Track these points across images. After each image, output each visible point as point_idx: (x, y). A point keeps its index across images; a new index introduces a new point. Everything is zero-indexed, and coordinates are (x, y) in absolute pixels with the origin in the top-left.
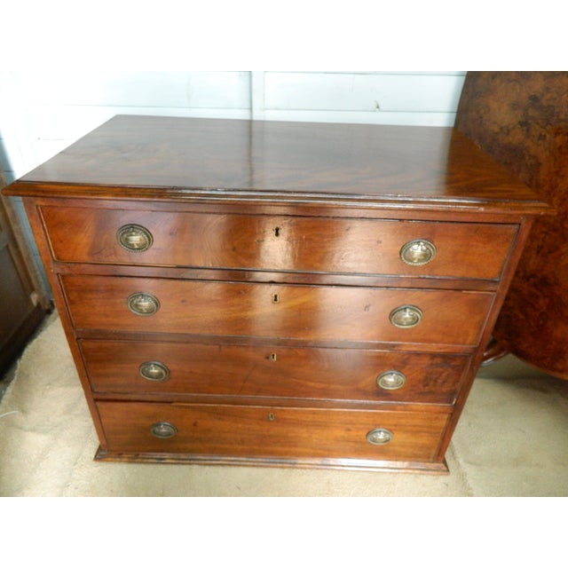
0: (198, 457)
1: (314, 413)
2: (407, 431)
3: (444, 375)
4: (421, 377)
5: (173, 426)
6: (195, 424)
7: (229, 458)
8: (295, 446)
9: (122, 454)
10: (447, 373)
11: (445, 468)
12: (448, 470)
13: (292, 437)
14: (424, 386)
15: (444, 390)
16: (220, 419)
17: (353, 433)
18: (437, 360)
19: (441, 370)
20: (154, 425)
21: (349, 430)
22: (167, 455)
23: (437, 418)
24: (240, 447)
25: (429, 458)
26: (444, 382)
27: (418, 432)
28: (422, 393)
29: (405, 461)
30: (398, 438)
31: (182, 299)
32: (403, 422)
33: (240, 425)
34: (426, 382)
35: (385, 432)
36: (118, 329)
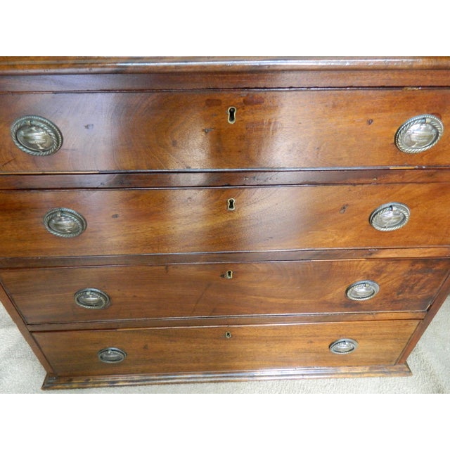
0: (152, 378)
1: (275, 328)
2: (373, 340)
3: (424, 280)
4: (396, 285)
5: (123, 351)
6: (145, 347)
7: (185, 376)
8: (253, 360)
9: (71, 380)
10: (426, 278)
11: (407, 370)
12: (410, 371)
13: (250, 352)
14: (399, 294)
15: (419, 297)
16: (171, 341)
17: (316, 345)
18: (419, 266)
19: (420, 276)
20: (102, 351)
21: (311, 342)
22: (120, 378)
23: (407, 325)
24: (195, 365)
25: (391, 361)
26: (421, 289)
27: (384, 339)
28: (394, 301)
29: (366, 365)
30: (363, 346)
31: (114, 213)
32: (370, 331)
33: (194, 345)
34: (401, 289)
35: (349, 342)
36: (40, 256)
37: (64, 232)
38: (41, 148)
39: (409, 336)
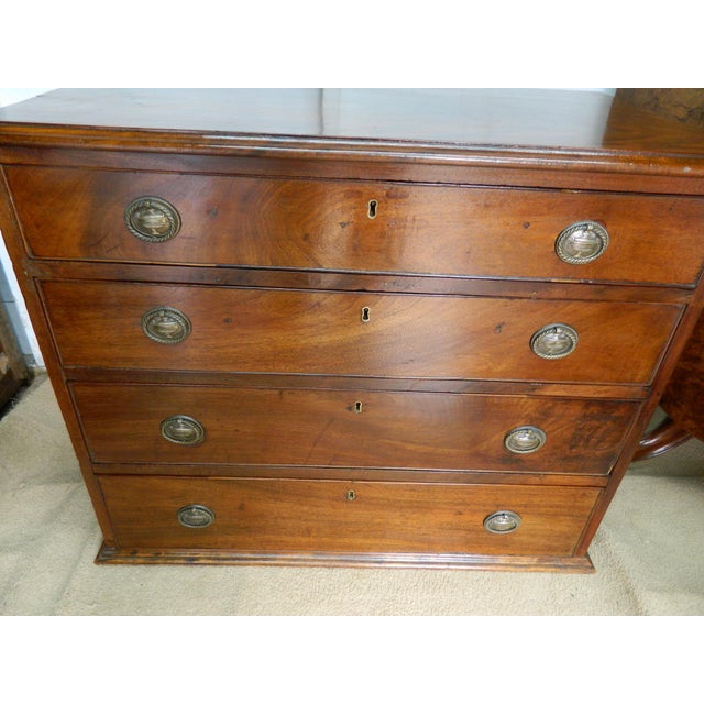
0: (245, 556)
1: (412, 489)
2: (540, 515)
3: (602, 430)
4: (567, 435)
5: (210, 510)
6: (241, 508)
7: (289, 556)
8: (382, 537)
9: (136, 552)
10: (605, 428)
11: (589, 564)
12: (593, 567)
13: (379, 524)
14: (571, 448)
15: (598, 453)
16: (276, 499)
17: (466, 518)
18: (594, 409)
19: (597, 424)
20: (183, 509)
21: (460, 514)
22: (202, 554)
23: (584, 495)
24: (305, 540)
25: (567, 551)
26: (600, 442)
27: (555, 515)
28: (566, 458)
29: (533, 556)
30: (527, 523)
31: (225, 317)
32: (536, 500)
33: (305, 508)
34: (573, 442)
35: (510, 516)
36: (129, 366)
37: (163, 336)
38: (155, 233)
39: (588, 513)
